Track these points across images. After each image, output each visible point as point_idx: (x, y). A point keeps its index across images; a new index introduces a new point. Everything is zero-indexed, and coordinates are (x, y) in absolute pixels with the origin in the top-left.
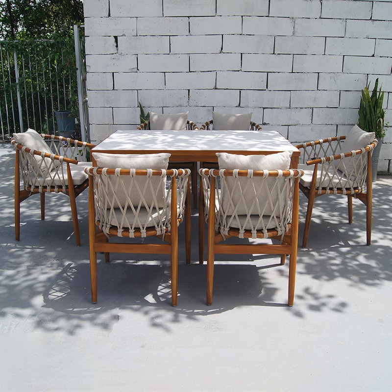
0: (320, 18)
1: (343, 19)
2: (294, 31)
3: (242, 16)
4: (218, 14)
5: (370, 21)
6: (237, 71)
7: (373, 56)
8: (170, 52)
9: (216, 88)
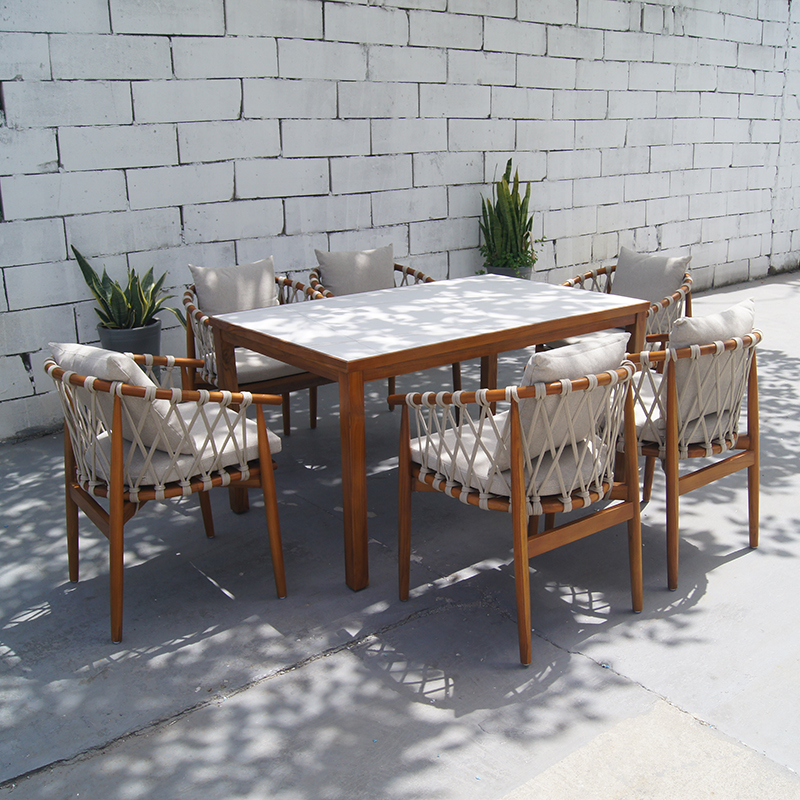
0: (408, 45)
1: (443, 49)
2: (368, 71)
3: (276, 38)
4: (230, 32)
5: (481, 53)
6: (273, 157)
7: (489, 117)
8: (134, 119)
9: (235, 199)
